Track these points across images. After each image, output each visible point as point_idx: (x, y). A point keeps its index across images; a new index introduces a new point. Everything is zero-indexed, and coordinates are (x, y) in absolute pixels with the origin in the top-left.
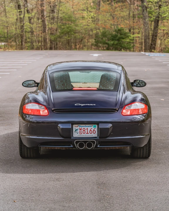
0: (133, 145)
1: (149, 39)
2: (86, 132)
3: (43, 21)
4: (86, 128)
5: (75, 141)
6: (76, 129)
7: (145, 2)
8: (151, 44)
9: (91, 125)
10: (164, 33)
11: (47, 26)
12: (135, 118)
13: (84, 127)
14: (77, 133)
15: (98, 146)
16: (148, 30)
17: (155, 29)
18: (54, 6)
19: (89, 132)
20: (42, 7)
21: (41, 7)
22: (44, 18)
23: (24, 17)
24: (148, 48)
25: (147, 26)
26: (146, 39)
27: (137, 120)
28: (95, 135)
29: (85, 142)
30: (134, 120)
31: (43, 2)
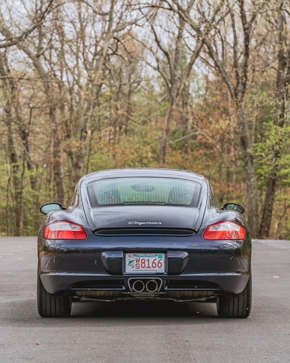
0: (221, 289)
1: (257, 216)
2: (147, 266)
3: (59, 184)
4: (146, 259)
5: (129, 280)
6: (130, 260)
7: (249, 147)
8: (261, 226)
9: (155, 254)
10: (285, 205)
11: (66, 193)
12: (225, 245)
13: (144, 256)
14: (132, 266)
15: (166, 289)
16: (254, 200)
17: (269, 197)
18: (80, 157)
19: (151, 265)
20: (57, 159)
21: (55, 157)
22: (61, 177)
23: (23, 175)
24: (255, 234)
25: (252, 193)
26: (252, 217)
27: (227, 248)
28: (162, 270)
29: (145, 281)
30: (224, 247)
31: (59, 148)
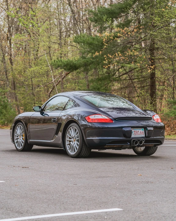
0: (161, 143)
2: (138, 134)
4: (138, 131)
5: (132, 140)
9: (141, 129)
14: (133, 134)
19: (140, 134)
28: (144, 136)
